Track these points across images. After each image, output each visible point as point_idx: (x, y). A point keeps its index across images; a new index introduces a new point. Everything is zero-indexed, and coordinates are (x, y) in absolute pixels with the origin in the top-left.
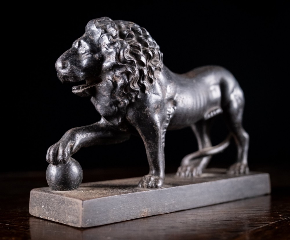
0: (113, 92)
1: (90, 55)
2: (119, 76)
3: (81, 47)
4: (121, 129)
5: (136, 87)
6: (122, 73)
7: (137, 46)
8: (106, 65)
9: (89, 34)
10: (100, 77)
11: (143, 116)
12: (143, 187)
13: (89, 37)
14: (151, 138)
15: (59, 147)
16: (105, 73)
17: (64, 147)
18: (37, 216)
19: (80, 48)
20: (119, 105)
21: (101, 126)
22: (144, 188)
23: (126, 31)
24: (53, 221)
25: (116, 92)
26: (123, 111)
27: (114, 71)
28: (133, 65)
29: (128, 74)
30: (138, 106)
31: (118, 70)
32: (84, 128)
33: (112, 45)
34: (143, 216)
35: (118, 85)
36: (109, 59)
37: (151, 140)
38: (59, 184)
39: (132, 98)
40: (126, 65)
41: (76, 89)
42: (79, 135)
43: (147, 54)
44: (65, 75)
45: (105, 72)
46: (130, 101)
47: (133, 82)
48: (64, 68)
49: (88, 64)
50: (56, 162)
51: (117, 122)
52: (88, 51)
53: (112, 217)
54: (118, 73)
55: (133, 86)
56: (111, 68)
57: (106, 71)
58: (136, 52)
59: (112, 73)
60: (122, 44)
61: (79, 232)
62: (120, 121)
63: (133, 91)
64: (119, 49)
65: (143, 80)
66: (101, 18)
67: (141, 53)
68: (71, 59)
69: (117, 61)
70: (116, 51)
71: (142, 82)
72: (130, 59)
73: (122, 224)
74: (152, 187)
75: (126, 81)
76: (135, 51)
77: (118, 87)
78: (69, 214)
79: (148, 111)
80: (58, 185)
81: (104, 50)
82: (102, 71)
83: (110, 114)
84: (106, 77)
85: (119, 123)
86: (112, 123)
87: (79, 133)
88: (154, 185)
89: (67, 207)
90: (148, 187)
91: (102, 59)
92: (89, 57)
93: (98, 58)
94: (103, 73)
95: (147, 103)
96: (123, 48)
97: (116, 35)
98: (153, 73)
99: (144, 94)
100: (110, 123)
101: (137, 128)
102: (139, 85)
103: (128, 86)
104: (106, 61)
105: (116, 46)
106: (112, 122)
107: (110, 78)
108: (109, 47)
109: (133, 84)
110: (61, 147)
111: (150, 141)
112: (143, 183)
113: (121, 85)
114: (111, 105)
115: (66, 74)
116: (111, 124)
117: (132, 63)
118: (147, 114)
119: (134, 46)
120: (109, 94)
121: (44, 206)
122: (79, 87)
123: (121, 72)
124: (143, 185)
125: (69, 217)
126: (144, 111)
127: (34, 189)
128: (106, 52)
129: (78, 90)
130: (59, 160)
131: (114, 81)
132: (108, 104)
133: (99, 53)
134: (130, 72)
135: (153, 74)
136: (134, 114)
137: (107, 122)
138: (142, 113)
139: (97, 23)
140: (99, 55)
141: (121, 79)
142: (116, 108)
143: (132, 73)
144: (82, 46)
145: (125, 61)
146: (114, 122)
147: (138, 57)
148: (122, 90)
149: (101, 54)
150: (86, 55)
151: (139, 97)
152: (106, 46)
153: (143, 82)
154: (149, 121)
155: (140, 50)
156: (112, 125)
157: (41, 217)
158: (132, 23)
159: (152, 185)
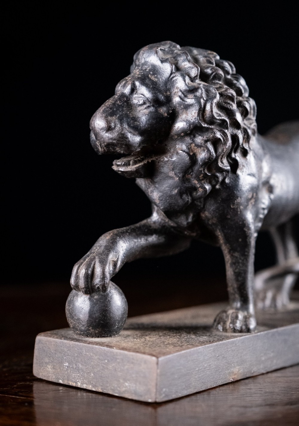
0: (188, 172)
1: (152, 109)
2: (202, 146)
3: (135, 94)
4: (186, 233)
5: (225, 164)
6: (206, 141)
7: (230, 95)
8: (180, 125)
9: (147, 70)
10: (166, 145)
11: (231, 213)
12: (225, 330)
13: (148, 77)
14: (239, 249)
15: (94, 264)
16: (176, 140)
17: (103, 263)
18: (51, 380)
19: (135, 96)
20: (195, 193)
21: (153, 226)
22: (228, 332)
23: (210, 69)
24: (90, 389)
25: (192, 171)
26: (199, 204)
27: (192, 136)
28: (224, 128)
29: (216, 142)
30: (224, 195)
31: (200, 135)
32: (128, 230)
33: (191, 93)
34: (232, 380)
35: (198, 161)
36: (186, 117)
37: (238, 252)
38: (94, 327)
39: (217, 182)
40: (213, 127)
41: (124, 165)
42: (124, 242)
43: (242, 107)
44: (112, 143)
45: (176, 137)
46: (213, 187)
47: (222, 156)
48: (110, 130)
49: (150, 125)
50: (90, 290)
51: (184, 221)
52: (149, 101)
53: (194, 384)
54: (199, 139)
55: (222, 162)
56: (189, 132)
57: (178, 137)
58: (228, 106)
59: (188, 140)
60: (207, 91)
61: (150, 410)
62: (190, 220)
63: (221, 170)
64: (203, 99)
65: (235, 152)
66: (163, 43)
67: (234, 107)
68: (120, 113)
69: (201, 120)
70: (199, 103)
71: (233, 155)
72: (220, 118)
73: (205, 395)
74: (241, 331)
75: (213, 154)
76: (226, 103)
77: (197, 164)
78: (125, 380)
79: (239, 204)
80: (92, 329)
81: (176, 100)
82: (170, 136)
83: (176, 207)
84: (177, 146)
85: (188, 223)
86: (176, 223)
87: (123, 239)
88: (244, 327)
89: (122, 368)
90: (235, 330)
91: (173, 116)
92: (150, 112)
93: (166, 115)
94: (172, 139)
95: (239, 191)
96: (210, 99)
97: (197, 76)
98: (248, 139)
99: (234, 175)
100: (170, 222)
101: (218, 231)
102: (228, 161)
103: (215, 163)
104: (179, 119)
105: (198, 95)
106: (175, 220)
107: (184, 147)
108: (186, 96)
109: (222, 158)
110: (98, 264)
111: (236, 254)
112: (225, 323)
113: (204, 161)
114: (181, 194)
115: (115, 140)
116: (172, 224)
117: (223, 125)
118: (237, 209)
119: (225, 96)
120: (180, 175)
121: (69, 364)
122: (129, 161)
123: (205, 138)
124: (226, 328)
125: (127, 384)
126: (234, 204)
127: (42, 334)
128: (180, 104)
129: (127, 166)
130: (95, 286)
131: (191, 154)
132: (176, 191)
133: (168, 105)
134: (220, 139)
135: (248, 142)
136: (218, 208)
137: (165, 221)
138: (230, 207)
139: (160, 52)
140: (168, 108)
141: (204, 150)
142: (188, 198)
143: (222, 140)
144: (136, 92)
145: (212, 121)
146: (180, 222)
147: (230, 114)
148: (204, 170)
149: (170, 107)
150: (146, 108)
151: (227, 181)
152: (180, 94)
153: (236, 156)
154: (239, 221)
155: (234, 103)
156: (175, 225)
157: (61, 382)
158: (212, 52)
159: (241, 327)
